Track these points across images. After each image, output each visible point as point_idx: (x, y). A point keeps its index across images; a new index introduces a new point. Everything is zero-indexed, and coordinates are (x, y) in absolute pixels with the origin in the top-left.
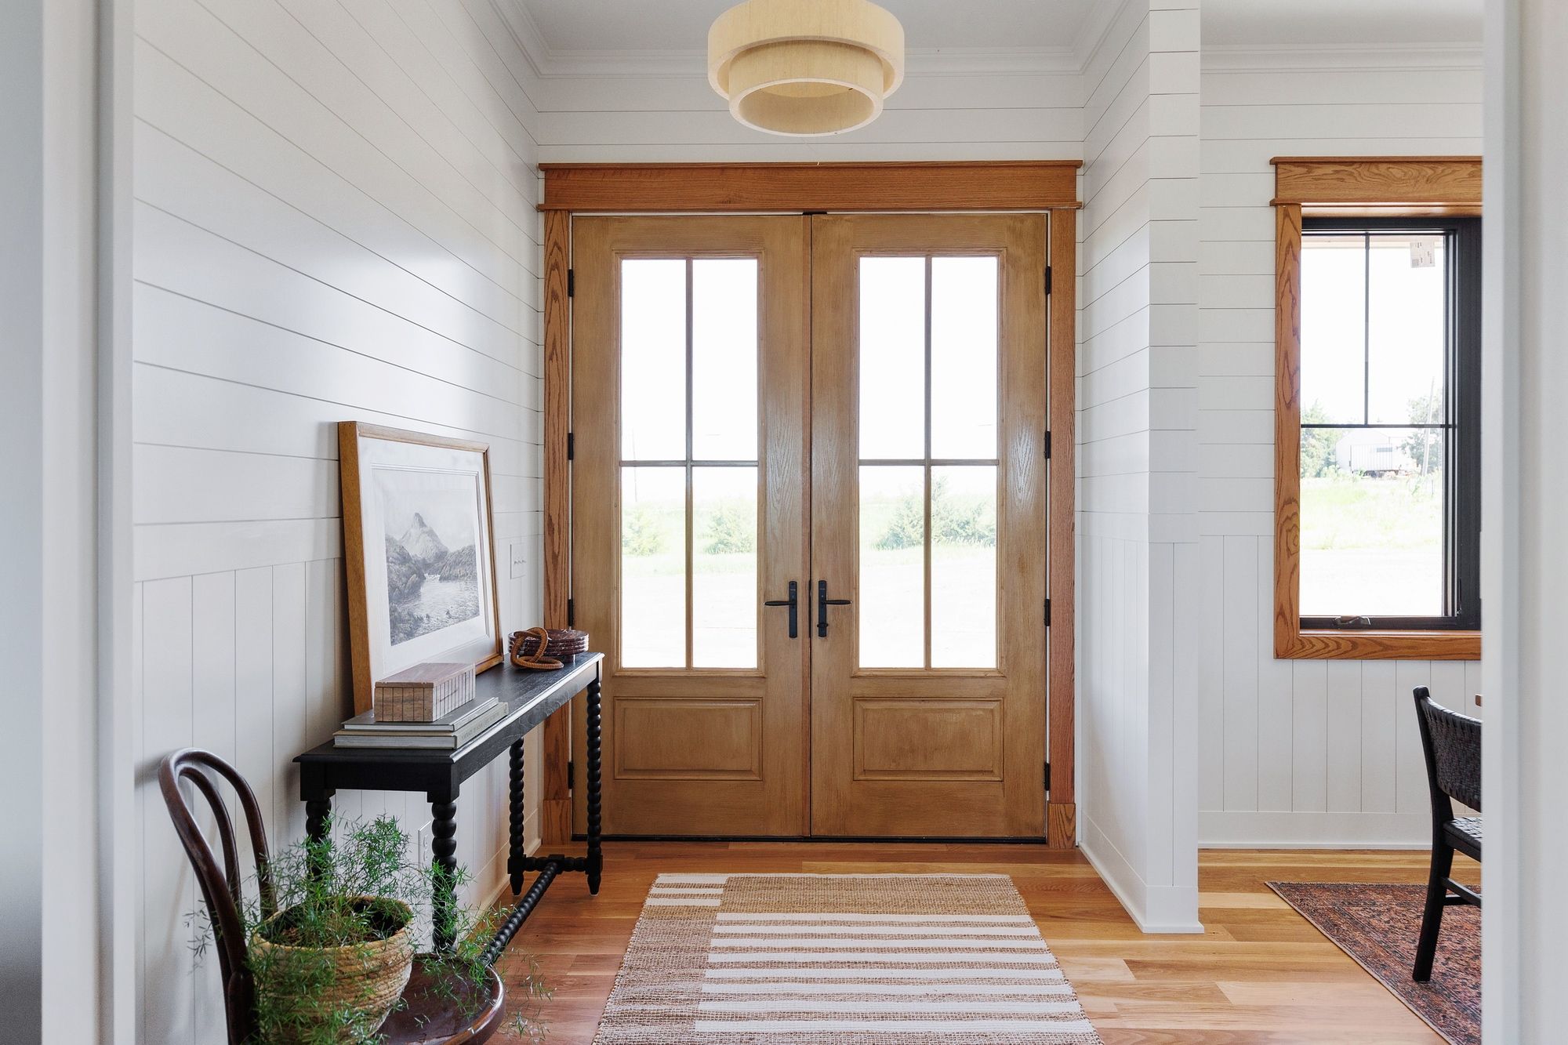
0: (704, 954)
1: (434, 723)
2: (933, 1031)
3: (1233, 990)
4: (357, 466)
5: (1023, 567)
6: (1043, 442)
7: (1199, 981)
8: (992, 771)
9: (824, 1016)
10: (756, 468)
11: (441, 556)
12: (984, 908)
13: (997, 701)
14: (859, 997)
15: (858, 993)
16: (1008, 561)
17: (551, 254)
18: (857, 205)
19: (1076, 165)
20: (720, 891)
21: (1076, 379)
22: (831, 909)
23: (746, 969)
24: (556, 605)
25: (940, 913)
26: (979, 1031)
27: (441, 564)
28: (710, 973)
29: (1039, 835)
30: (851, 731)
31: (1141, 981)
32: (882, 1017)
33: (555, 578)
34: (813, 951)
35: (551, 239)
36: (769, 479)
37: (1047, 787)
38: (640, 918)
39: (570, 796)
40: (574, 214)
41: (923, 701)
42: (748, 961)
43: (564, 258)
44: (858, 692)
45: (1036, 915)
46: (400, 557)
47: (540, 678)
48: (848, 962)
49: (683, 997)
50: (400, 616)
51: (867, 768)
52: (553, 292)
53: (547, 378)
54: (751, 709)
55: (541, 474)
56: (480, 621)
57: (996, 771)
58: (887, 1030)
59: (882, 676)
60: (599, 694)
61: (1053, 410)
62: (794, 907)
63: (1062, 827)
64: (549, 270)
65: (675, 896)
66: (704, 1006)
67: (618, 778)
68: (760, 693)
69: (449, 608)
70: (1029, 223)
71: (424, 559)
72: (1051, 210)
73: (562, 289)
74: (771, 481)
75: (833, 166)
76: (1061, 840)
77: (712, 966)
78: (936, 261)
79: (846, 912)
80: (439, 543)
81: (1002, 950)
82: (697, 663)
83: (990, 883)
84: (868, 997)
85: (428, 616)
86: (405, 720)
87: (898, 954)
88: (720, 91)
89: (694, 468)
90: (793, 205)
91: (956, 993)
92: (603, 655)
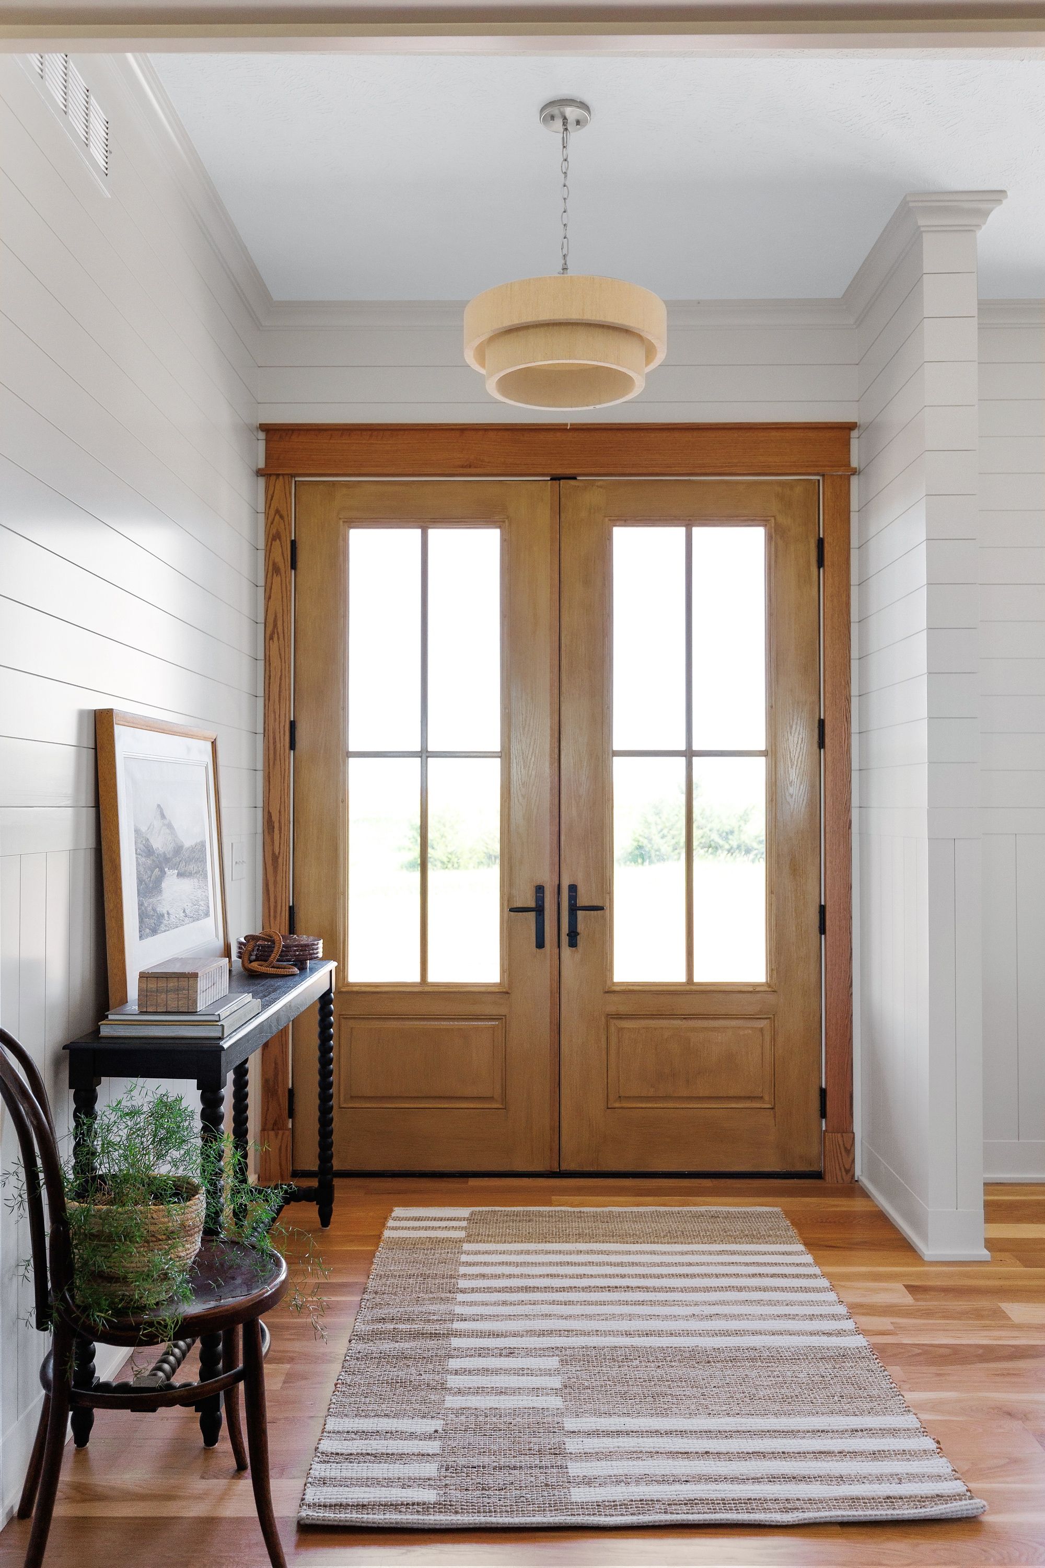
0: (453, 1280)
1: (198, 1013)
2: (700, 1345)
3: (1017, 1311)
4: (114, 754)
5: (795, 870)
6: (816, 731)
7: (984, 1303)
8: (762, 1097)
9: (587, 1334)
10: (499, 759)
11: (178, 850)
12: (753, 1238)
13: (766, 1018)
14: (622, 1316)
15: (620, 1313)
16: (778, 863)
17: (272, 523)
18: (611, 470)
19: (850, 427)
20: (464, 1224)
21: (852, 661)
22: (587, 1239)
23: (500, 1294)
24: (275, 912)
25: (705, 1243)
26: (748, 1345)
27: (178, 859)
28: (460, 1297)
29: (814, 1168)
30: (604, 1052)
31: (919, 1303)
32: (647, 1334)
33: (275, 882)
34: (570, 1278)
35: (272, 507)
36: (514, 771)
37: (823, 1114)
38: (380, 1249)
39: (290, 1126)
40: (297, 479)
41: (684, 1018)
42: (501, 1286)
43: (287, 526)
44: (611, 1009)
45: (810, 1245)
46: (146, 851)
47: (279, 982)
48: (609, 1287)
49: (435, 1318)
50: (146, 911)
51: (622, 1094)
52: (274, 564)
53: (267, 660)
54: (493, 1028)
55: (260, 766)
56: (210, 921)
57: (766, 1098)
58: (653, 1345)
59: (640, 991)
60: (332, 1006)
61: (827, 695)
62: (546, 1238)
63: (840, 1158)
64: (270, 540)
65: (414, 1228)
66: (457, 1325)
67: (343, 1106)
68: (503, 1011)
69: (186, 907)
70: (799, 490)
71: (164, 853)
72: (823, 475)
73: (283, 561)
74: (515, 774)
75: (584, 427)
76: (839, 1173)
77: (463, 1291)
78: (696, 531)
79: (603, 1242)
80: (176, 837)
81: (773, 1276)
82: (432, 978)
83: (760, 1215)
84: (631, 1317)
85: (168, 913)
86: (169, 1010)
87: (661, 1280)
88: (476, 367)
89: (429, 759)
90: (540, 470)
91: (724, 1313)
92: (335, 964)
